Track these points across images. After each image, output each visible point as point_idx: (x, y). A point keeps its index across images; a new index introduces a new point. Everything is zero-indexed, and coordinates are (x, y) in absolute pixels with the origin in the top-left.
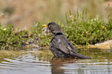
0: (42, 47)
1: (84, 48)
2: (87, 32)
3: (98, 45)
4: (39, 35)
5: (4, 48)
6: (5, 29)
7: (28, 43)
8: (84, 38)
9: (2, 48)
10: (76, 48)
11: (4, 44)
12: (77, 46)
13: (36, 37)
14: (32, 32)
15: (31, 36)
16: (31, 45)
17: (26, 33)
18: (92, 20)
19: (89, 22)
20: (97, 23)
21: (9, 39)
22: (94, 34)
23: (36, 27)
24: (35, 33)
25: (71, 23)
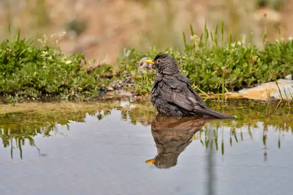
0: (139, 97)
1: (219, 97)
2: (223, 68)
3: (244, 93)
4: (133, 73)
5: (67, 98)
6: (68, 62)
7: (111, 89)
8: (219, 78)
9: (62, 98)
10: (203, 97)
11: (67, 90)
12: (205, 94)
13: (128, 76)
14: (120, 67)
15: (118, 75)
16: (117, 91)
17: (108, 69)
18: (233, 45)
19: (227, 49)
20: (243, 50)
21: (75, 80)
22: (237, 71)
23: (126, 57)
24: (125, 69)
25: (193, 50)
